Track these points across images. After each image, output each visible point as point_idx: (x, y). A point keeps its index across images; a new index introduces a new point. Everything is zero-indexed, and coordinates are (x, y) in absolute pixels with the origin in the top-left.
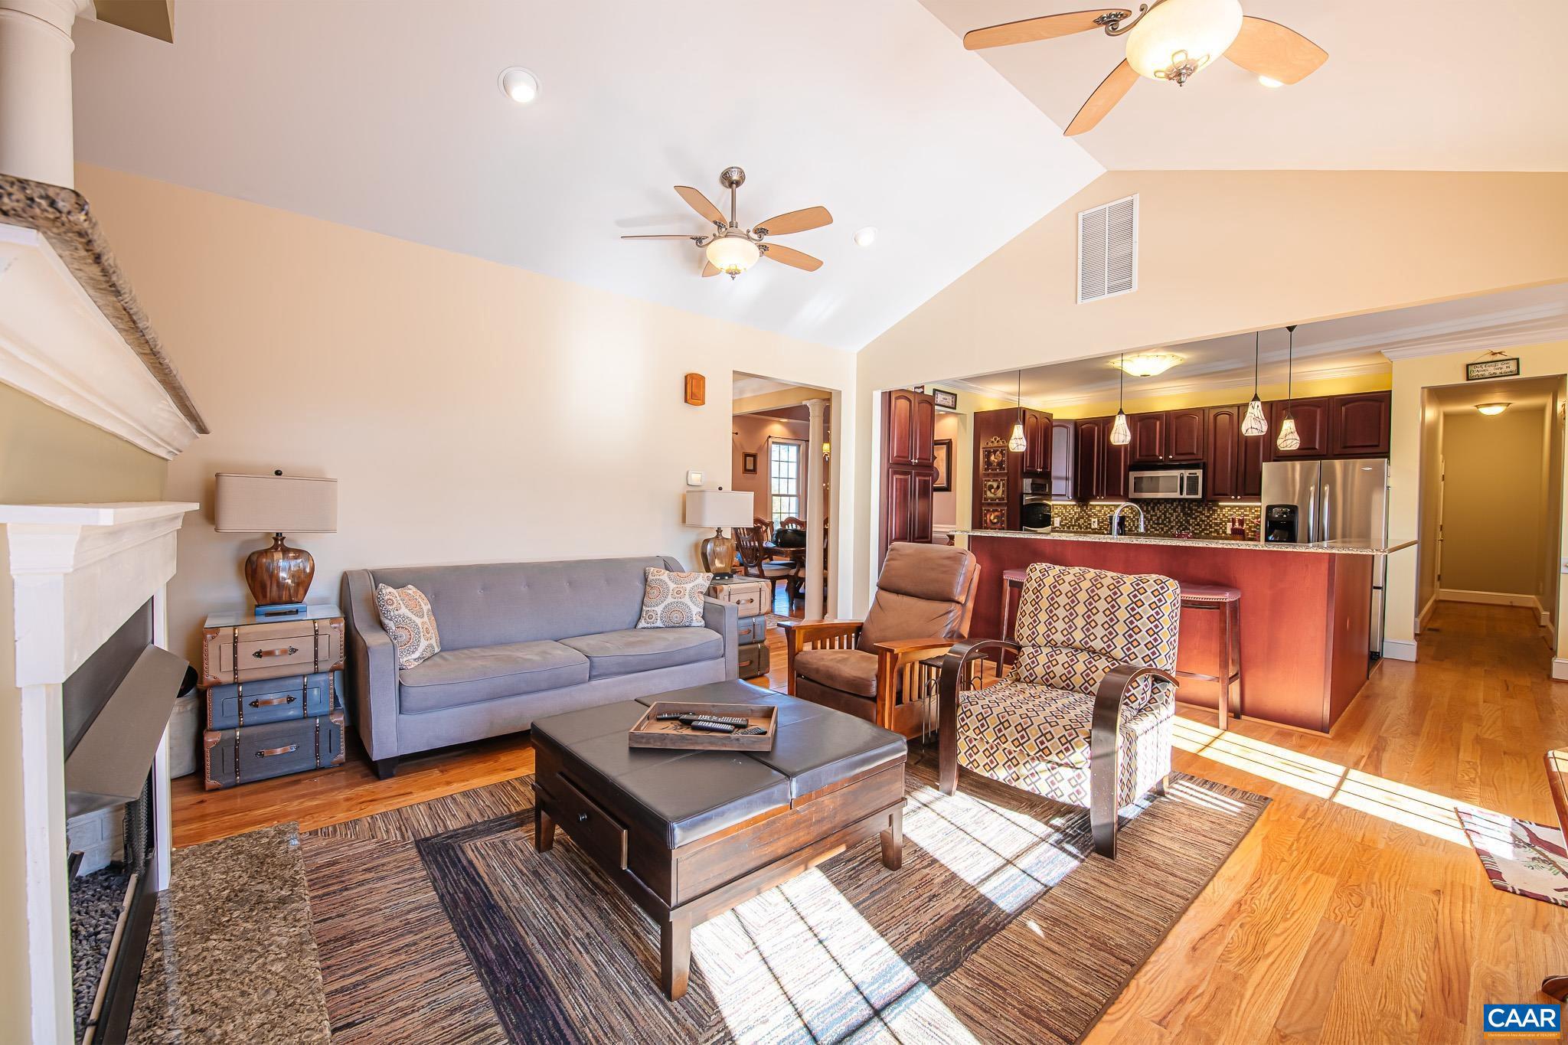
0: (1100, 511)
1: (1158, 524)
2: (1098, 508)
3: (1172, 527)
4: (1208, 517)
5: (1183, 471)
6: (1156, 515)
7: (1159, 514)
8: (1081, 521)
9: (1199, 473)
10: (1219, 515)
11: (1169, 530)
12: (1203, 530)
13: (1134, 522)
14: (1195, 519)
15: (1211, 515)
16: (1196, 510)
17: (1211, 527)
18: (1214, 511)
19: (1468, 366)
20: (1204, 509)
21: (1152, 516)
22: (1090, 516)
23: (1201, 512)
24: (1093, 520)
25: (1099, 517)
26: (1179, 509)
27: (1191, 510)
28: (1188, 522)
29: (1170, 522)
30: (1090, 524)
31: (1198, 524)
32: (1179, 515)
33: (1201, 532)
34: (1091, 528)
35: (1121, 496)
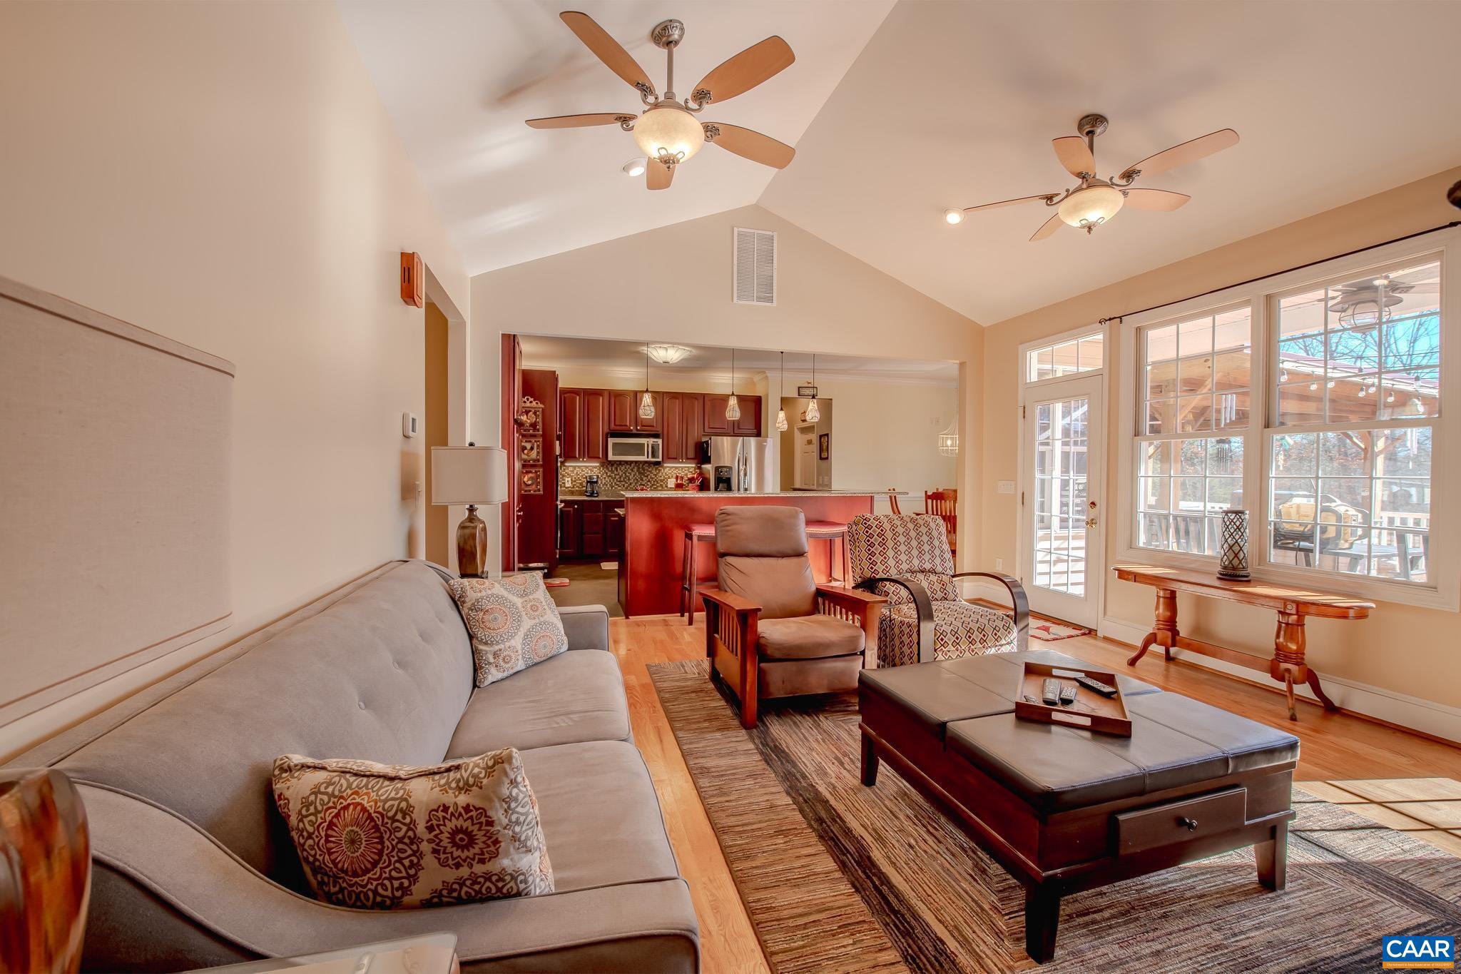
0: (573, 471)
1: (620, 481)
2: (571, 469)
3: (631, 484)
4: (656, 475)
5: (648, 439)
6: (618, 474)
7: (621, 473)
9: (660, 441)
10: (662, 473)
11: (629, 486)
12: (653, 485)
13: (602, 480)
14: (647, 476)
15: (658, 473)
16: (647, 470)
17: (657, 482)
18: (660, 470)
19: (799, 388)
20: (652, 469)
24: (567, 479)
25: (572, 477)
26: (635, 469)
28: (642, 480)
29: (629, 479)
31: (649, 481)
34: (564, 487)
35: (599, 458)
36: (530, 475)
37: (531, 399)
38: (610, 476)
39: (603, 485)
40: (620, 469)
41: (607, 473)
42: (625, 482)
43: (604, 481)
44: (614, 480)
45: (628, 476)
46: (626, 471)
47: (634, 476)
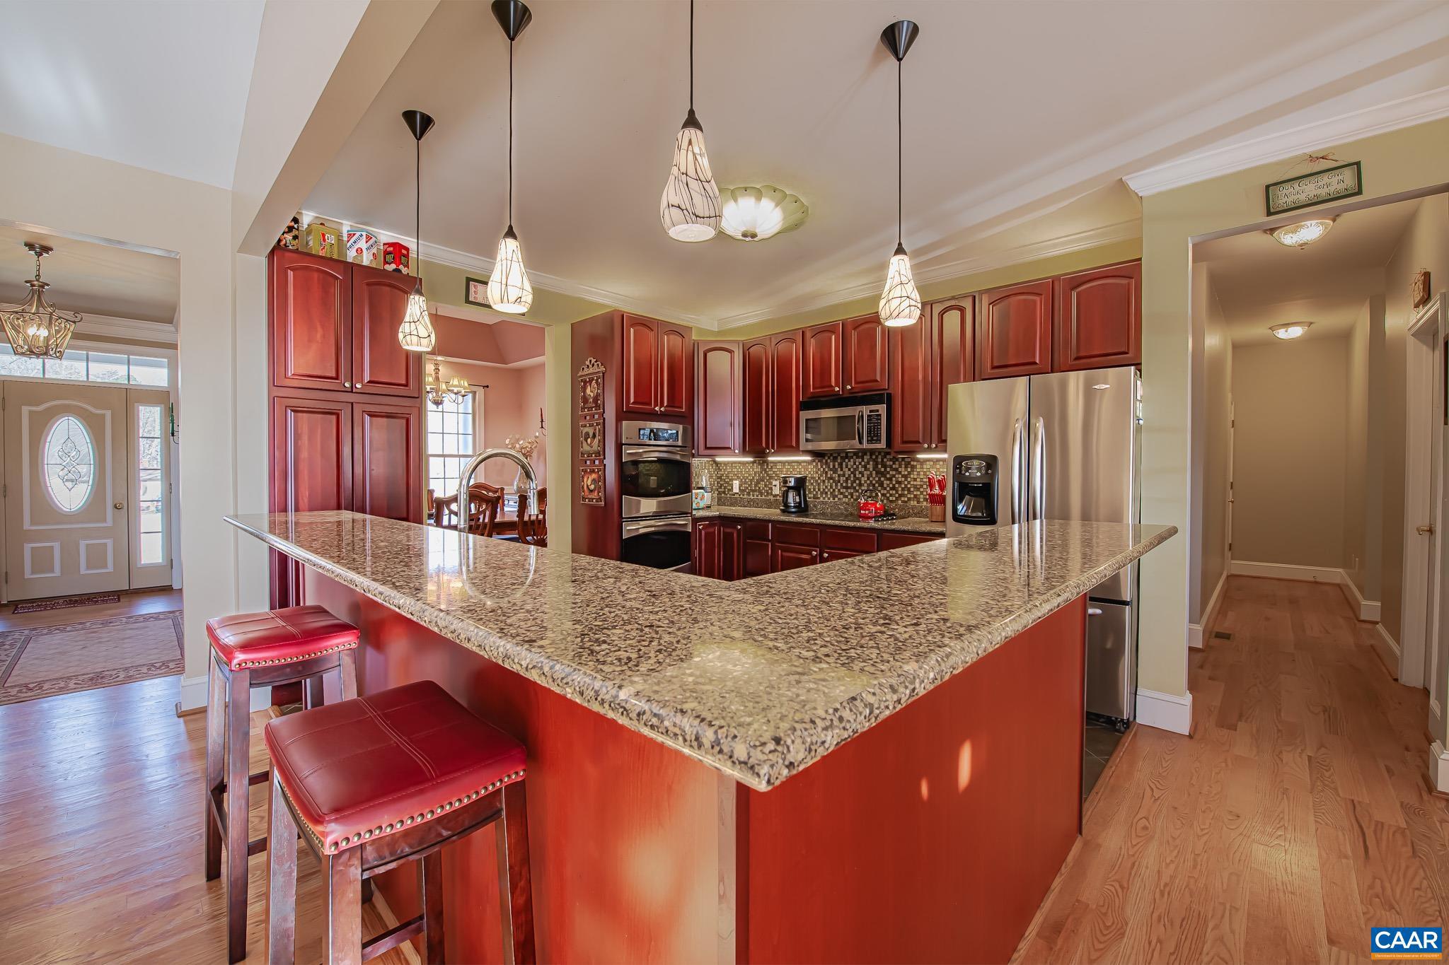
0: (781, 470)
1: (847, 488)
2: (779, 466)
4: (905, 477)
5: (859, 408)
6: (844, 475)
7: (848, 473)
8: (762, 485)
12: (901, 496)
13: (819, 485)
14: (890, 479)
15: (909, 473)
16: (891, 467)
17: (909, 490)
18: (913, 467)
19: (1268, 187)
21: (839, 476)
22: (771, 478)
23: (896, 470)
24: (774, 483)
26: (870, 466)
27: (885, 466)
28: (881, 484)
29: (860, 485)
30: (771, 489)
31: (893, 488)
32: (871, 474)
33: (897, 499)
34: (772, 494)
36: (594, 476)
37: (593, 361)
38: (831, 478)
39: (822, 493)
40: (847, 467)
41: (826, 473)
42: (855, 488)
43: (822, 487)
44: (836, 485)
45: (858, 479)
46: (855, 470)
47: (868, 479)
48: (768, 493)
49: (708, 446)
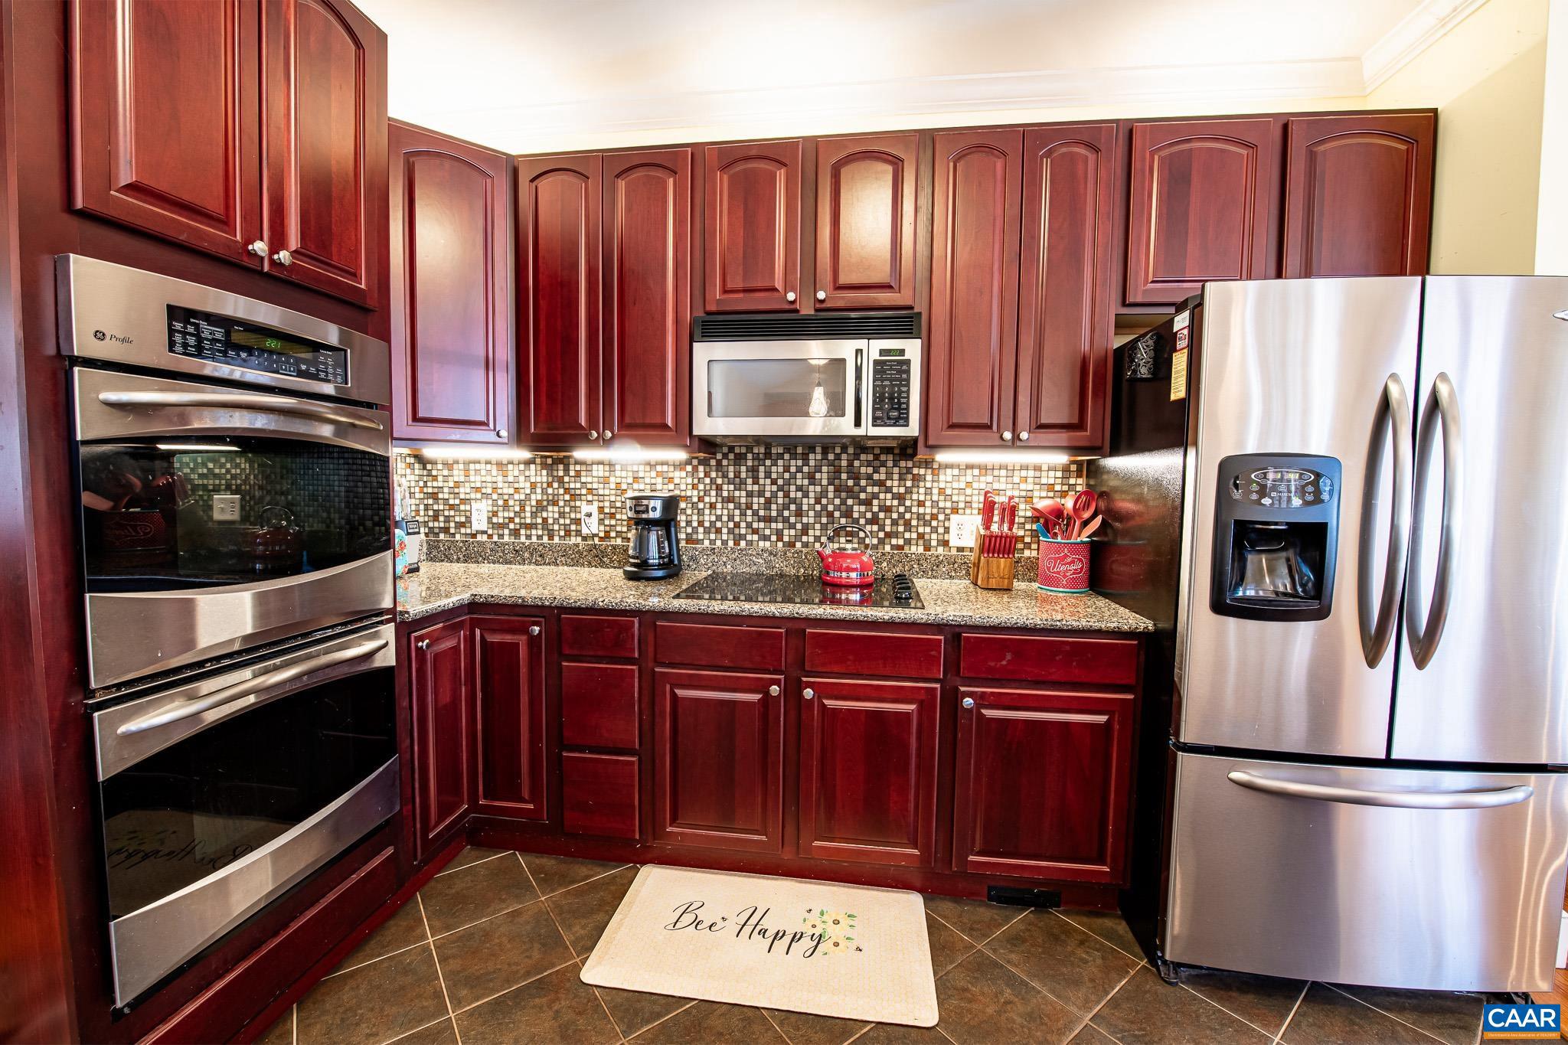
0: (605, 481)
1: (768, 520)
2: (599, 471)
3: (805, 531)
4: (901, 498)
5: (862, 343)
6: (761, 494)
7: (769, 489)
8: (552, 513)
9: (913, 349)
10: (928, 491)
11: (798, 538)
12: (888, 535)
13: (700, 512)
14: (868, 503)
15: (909, 491)
16: (869, 477)
17: (908, 525)
18: (917, 479)
20: (890, 478)
21: (750, 494)
22: (575, 497)
23: (881, 483)
24: (585, 508)
25: (601, 498)
26: (823, 477)
27: (856, 477)
28: (848, 514)
29: (799, 513)
30: (578, 522)
31: (874, 520)
32: (824, 493)
33: (882, 542)
34: (578, 533)
35: (665, 426)
38: (730, 499)
39: (707, 531)
40: (768, 475)
41: (719, 488)
42: (786, 520)
43: (708, 518)
44: (743, 514)
45: (794, 501)
46: (788, 483)
47: (818, 501)
48: (568, 533)
49: (421, 414)
